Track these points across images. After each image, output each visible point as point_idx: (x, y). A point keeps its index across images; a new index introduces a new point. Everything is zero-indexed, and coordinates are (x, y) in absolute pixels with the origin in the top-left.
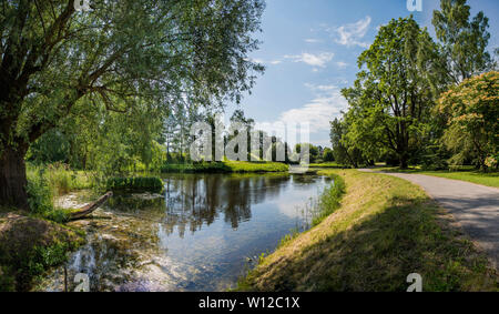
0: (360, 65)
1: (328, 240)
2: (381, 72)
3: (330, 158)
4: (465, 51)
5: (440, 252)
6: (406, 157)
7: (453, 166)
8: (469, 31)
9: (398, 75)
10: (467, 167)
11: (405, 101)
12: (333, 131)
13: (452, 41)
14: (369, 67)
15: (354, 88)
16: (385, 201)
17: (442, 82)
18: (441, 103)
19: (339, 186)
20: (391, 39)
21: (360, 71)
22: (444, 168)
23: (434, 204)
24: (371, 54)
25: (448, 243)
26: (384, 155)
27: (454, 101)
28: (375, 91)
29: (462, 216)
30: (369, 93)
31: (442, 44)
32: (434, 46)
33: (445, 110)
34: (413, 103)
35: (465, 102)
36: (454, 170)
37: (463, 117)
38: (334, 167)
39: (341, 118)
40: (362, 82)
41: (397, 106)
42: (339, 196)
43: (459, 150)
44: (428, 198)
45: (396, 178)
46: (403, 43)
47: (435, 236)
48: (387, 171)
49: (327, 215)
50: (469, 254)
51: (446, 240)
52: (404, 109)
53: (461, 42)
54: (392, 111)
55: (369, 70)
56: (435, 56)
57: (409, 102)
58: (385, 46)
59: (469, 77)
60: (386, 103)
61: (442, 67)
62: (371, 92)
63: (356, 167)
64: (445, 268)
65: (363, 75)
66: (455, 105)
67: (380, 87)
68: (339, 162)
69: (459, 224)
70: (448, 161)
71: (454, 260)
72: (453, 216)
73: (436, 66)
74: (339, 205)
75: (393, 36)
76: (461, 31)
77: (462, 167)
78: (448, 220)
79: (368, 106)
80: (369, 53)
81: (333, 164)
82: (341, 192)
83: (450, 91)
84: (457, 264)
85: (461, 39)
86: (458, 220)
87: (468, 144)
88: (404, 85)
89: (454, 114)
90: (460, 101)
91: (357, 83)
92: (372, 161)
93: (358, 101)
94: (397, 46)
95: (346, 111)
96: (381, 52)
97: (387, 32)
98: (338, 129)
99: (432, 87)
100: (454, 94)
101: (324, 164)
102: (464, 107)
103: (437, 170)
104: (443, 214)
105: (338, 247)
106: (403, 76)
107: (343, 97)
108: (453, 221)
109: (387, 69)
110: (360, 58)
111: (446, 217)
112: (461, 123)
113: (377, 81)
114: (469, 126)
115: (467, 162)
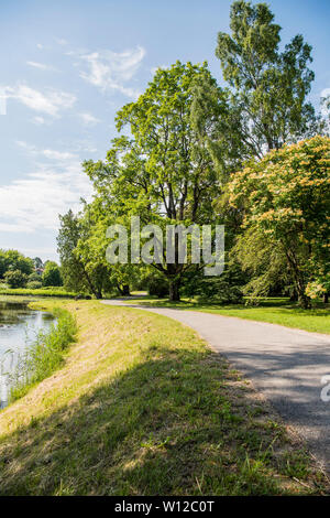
0: (120, 126)
1: (34, 424)
2: (153, 143)
3: (54, 279)
4: (273, 102)
5: (229, 443)
6: (179, 283)
7: (252, 297)
8: (278, 69)
9: (177, 153)
10: (274, 300)
11: (185, 196)
12: (64, 233)
13: (250, 84)
14: (134, 131)
15: (105, 162)
16: (137, 354)
17: (233, 155)
18: (231, 190)
19: (66, 329)
20: (173, 92)
21: (119, 136)
22: (236, 302)
23: (219, 363)
24: (139, 110)
25: (244, 428)
26: (147, 280)
27: (252, 186)
28: (140, 173)
29: (266, 382)
30: (130, 175)
31: (234, 90)
32: (220, 93)
33: (239, 202)
34: (196, 200)
35: (271, 188)
36: (253, 305)
37: (268, 215)
38: (60, 296)
39: (79, 213)
40: (121, 155)
41: (171, 202)
42: (64, 347)
43: (261, 270)
44: (209, 352)
45: (159, 317)
46: (190, 103)
47: (222, 416)
48: (148, 306)
49: (39, 380)
50: (278, 447)
51: (241, 423)
52: (182, 207)
53: (266, 88)
54: (163, 209)
55: (132, 137)
56: (221, 110)
57: (190, 197)
58: (161, 102)
59: (278, 146)
60: (157, 195)
61: (233, 129)
62: (134, 173)
63: (99, 297)
64: (238, 471)
65: (123, 143)
66: (254, 194)
67: (148, 167)
68: (70, 287)
69: (262, 396)
70: (244, 290)
71: (253, 457)
72: (251, 383)
73: (223, 128)
74: (62, 362)
75: (176, 88)
76: (265, 67)
77: (266, 299)
78: (244, 390)
79: (127, 195)
80: (136, 108)
81: (60, 290)
82: (68, 340)
83: (247, 170)
84: (258, 464)
85: (265, 82)
86: (260, 389)
87: (277, 259)
88: (185, 170)
89: (254, 209)
90: (264, 187)
91: (112, 155)
92: (126, 288)
93: (111, 185)
94: (180, 106)
95: (90, 200)
96: (154, 110)
97: (167, 81)
98: (72, 230)
99: (215, 162)
100: (253, 176)
101: (42, 291)
102: (271, 198)
103: (224, 304)
104: (236, 380)
105: (48, 436)
106: (185, 155)
107: (86, 175)
108: (252, 391)
109: (162, 141)
110: (120, 114)
111: (239, 384)
112: (265, 224)
113: (144, 157)
114: (277, 230)
115: (276, 290)
